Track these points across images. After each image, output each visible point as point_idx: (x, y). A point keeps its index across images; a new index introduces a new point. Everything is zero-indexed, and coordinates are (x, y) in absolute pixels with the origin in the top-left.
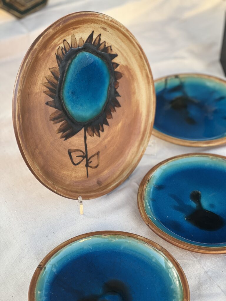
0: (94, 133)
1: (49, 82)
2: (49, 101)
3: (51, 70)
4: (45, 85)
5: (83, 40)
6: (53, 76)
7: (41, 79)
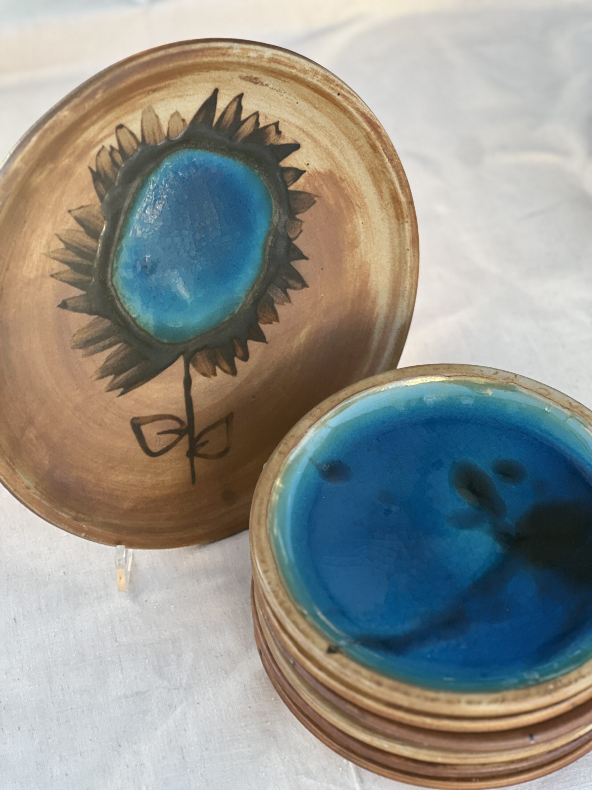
0: (217, 368)
1: (68, 246)
2: (71, 299)
3: (76, 213)
4: (57, 255)
5: (183, 116)
6: (82, 229)
7: (44, 242)
